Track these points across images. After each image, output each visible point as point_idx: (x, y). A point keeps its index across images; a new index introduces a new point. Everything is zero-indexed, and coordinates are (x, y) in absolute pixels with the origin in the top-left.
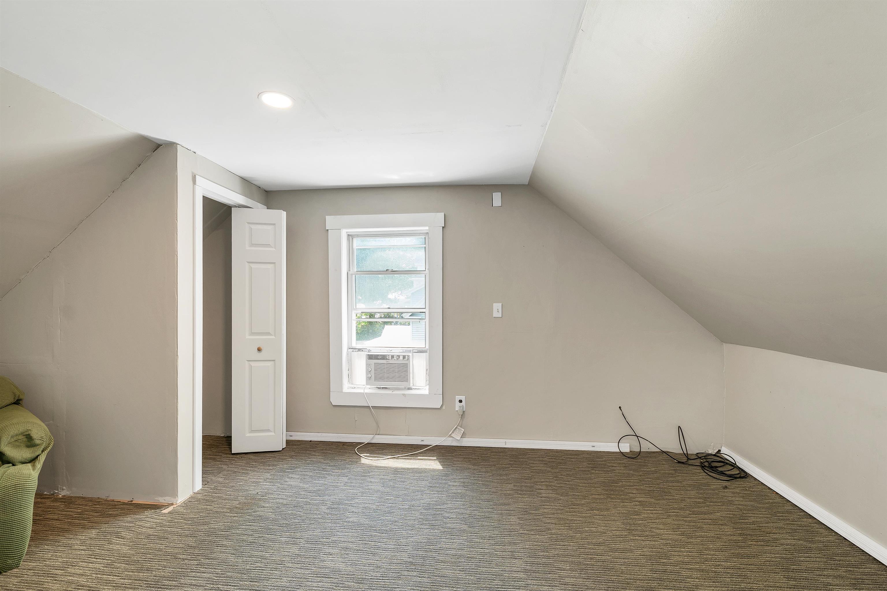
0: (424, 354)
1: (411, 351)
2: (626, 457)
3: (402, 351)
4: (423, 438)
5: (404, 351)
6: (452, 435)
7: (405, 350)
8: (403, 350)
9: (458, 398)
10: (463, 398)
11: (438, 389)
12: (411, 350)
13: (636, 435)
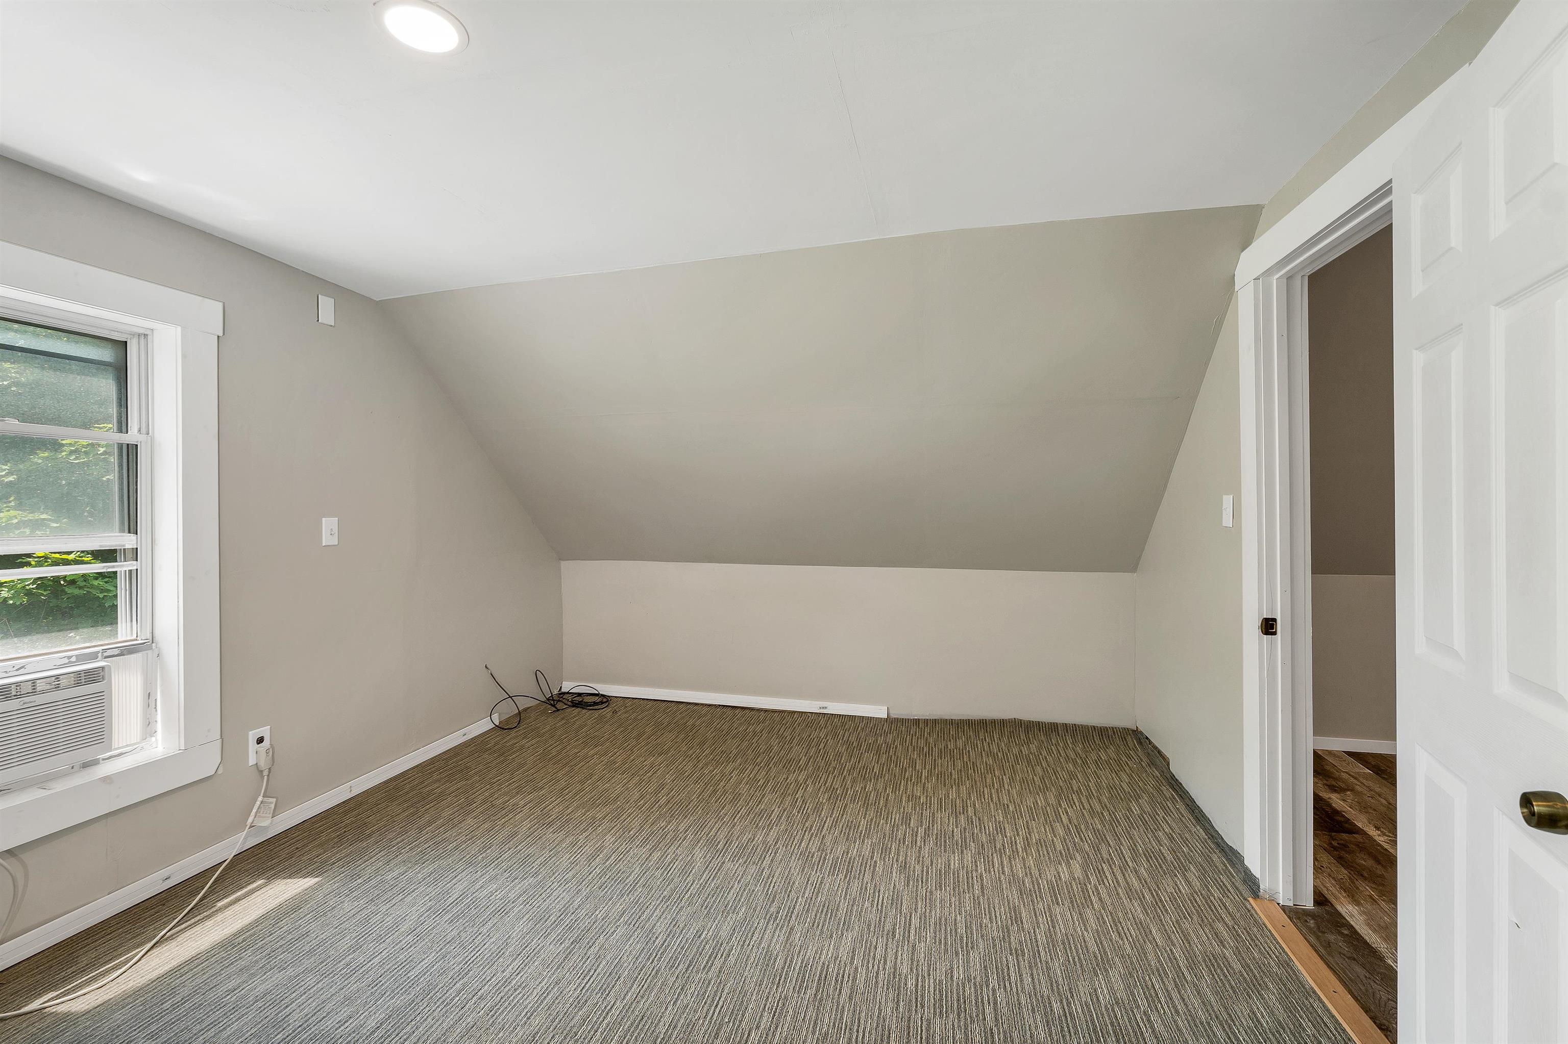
0: (139, 655)
1: (100, 655)
2: (506, 729)
3: (66, 661)
4: (164, 873)
5: (74, 659)
6: (257, 823)
7: (76, 656)
8: (69, 657)
9: (253, 735)
10: (265, 731)
11: (209, 731)
12: (98, 652)
13: (510, 697)
